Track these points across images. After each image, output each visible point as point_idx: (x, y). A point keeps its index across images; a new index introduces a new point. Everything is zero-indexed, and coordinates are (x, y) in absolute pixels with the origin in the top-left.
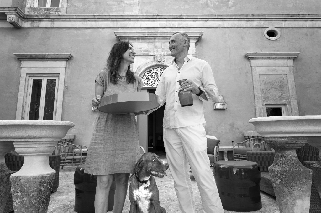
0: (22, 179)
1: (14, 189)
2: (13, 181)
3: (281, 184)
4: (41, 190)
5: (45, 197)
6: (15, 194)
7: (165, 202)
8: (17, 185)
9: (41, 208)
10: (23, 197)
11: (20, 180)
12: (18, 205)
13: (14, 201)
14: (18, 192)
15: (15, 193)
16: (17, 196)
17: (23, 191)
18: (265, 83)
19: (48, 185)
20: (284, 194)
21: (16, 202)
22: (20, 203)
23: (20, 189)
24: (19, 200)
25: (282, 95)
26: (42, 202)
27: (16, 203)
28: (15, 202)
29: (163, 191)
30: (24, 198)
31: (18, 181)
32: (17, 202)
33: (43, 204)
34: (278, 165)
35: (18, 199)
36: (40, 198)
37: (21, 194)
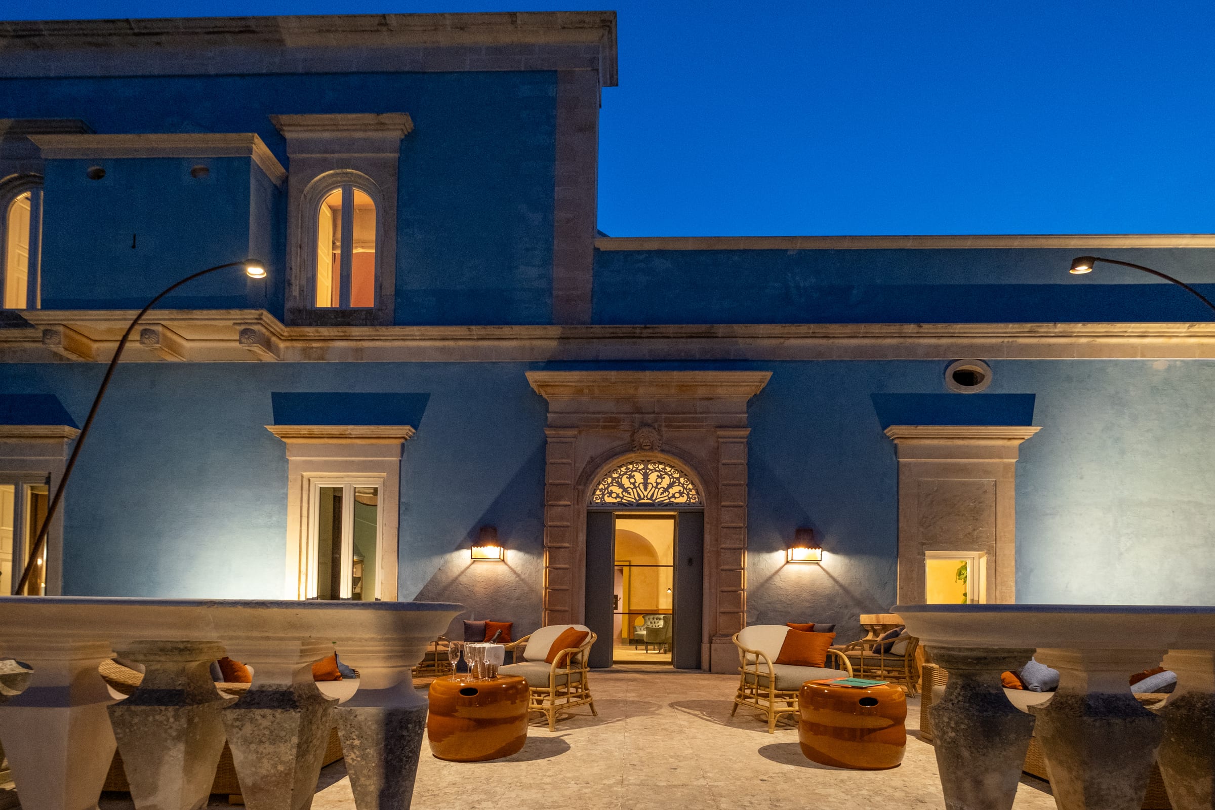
0: (361, 715)
1: (344, 732)
2: (341, 719)
3: (954, 742)
4: (403, 736)
5: (412, 749)
6: (348, 743)
7: (666, 761)
8: (351, 725)
9: (405, 769)
10: (366, 749)
11: (356, 717)
12: (355, 762)
13: (347, 754)
14: (354, 739)
15: (347, 740)
16: (352, 747)
17: (365, 737)
18: (932, 502)
19: (415, 726)
20: (960, 761)
21: (350, 757)
22: (359, 759)
23: (357, 733)
24: (357, 753)
25: (974, 530)
26: (406, 758)
27: (352, 759)
28: (348, 756)
29: (656, 737)
30: (368, 750)
31: (352, 718)
32: (353, 756)
33: (408, 761)
34: (953, 704)
35: (355, 751)
36: (402, 750)
37: (361, 743)
